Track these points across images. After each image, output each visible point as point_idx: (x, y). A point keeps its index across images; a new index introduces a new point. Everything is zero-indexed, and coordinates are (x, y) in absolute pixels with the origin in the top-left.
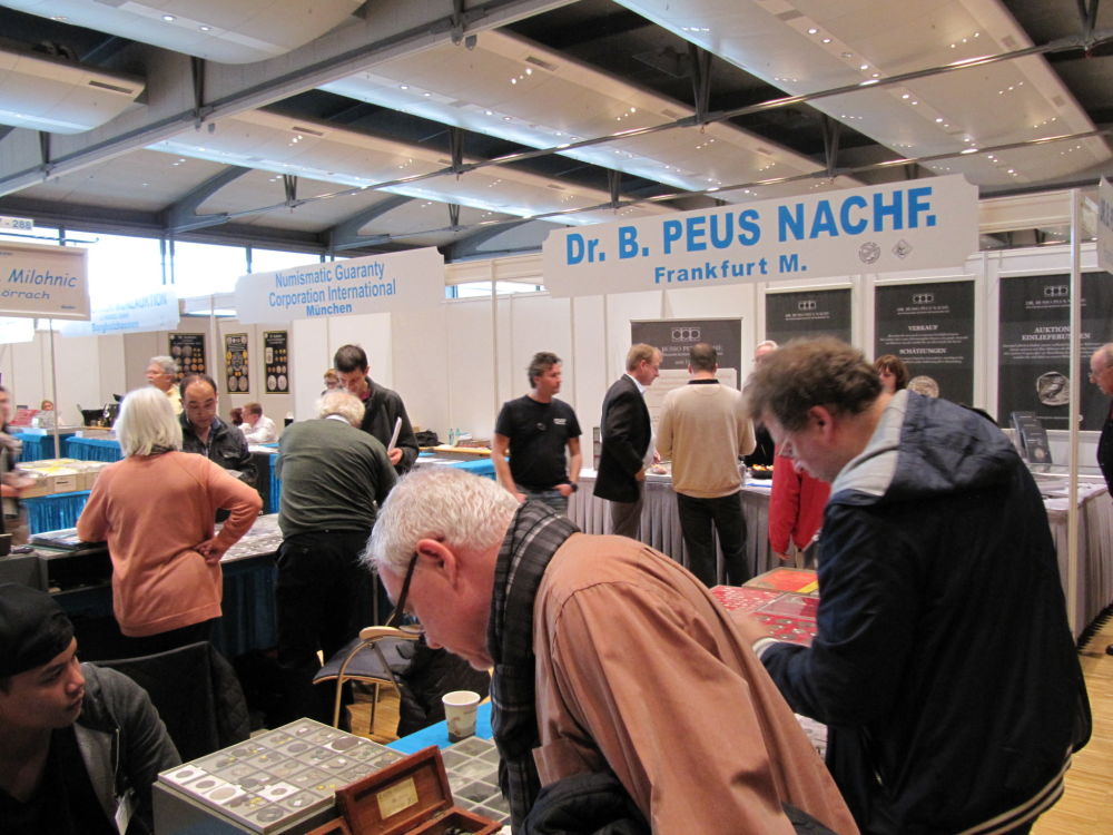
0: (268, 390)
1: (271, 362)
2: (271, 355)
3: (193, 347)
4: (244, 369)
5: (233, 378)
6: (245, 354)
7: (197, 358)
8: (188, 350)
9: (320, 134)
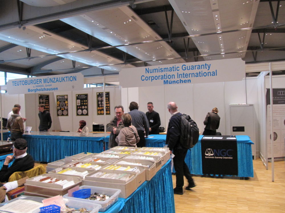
0: (78, 115)
1: (80, 105)
2: (80, 102)
3: (46, 99)
4: (66, 108)
5: (60, 111)
6: (66, 102)
7: (47, 104)
8: (44, 100)
9: (51, 36)
